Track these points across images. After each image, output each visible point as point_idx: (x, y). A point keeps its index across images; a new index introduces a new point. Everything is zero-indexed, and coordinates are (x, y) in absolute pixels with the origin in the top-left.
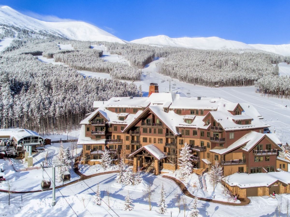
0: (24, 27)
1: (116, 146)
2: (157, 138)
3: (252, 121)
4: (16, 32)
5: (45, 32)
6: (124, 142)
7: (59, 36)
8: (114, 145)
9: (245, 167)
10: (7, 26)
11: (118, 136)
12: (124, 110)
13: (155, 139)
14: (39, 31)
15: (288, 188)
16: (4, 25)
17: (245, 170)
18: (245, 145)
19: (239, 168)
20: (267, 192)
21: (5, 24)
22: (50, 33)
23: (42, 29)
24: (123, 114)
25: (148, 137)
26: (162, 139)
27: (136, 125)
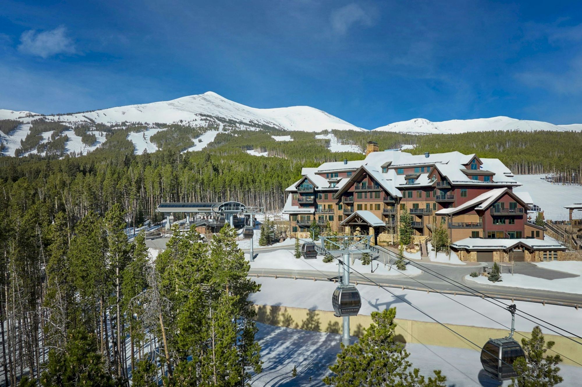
0: (231, 117)
1: (326, 216)
2: (374, 204)
3: (494, 176)
4: (220, 123)
5: (257, 123)
6: (335, 212)
7: (275, 126)
8: (325, 215)
9: (481, 231)
10: (210, 116)
11: (329, 206)
12: (336, 174)
13: (371, 205)
14: (250, 122)
15: (536, 255)
16: (208, 116)
17: (481, 235)
18: (481, 203)
19: (472, 232)
20: (506, 258)
21: (209, 114)
22: (264, 123)
23: (252, 118)
24: (335, 179)
25: (363, 204)
26: (379, 205)
27: (348, 189)
